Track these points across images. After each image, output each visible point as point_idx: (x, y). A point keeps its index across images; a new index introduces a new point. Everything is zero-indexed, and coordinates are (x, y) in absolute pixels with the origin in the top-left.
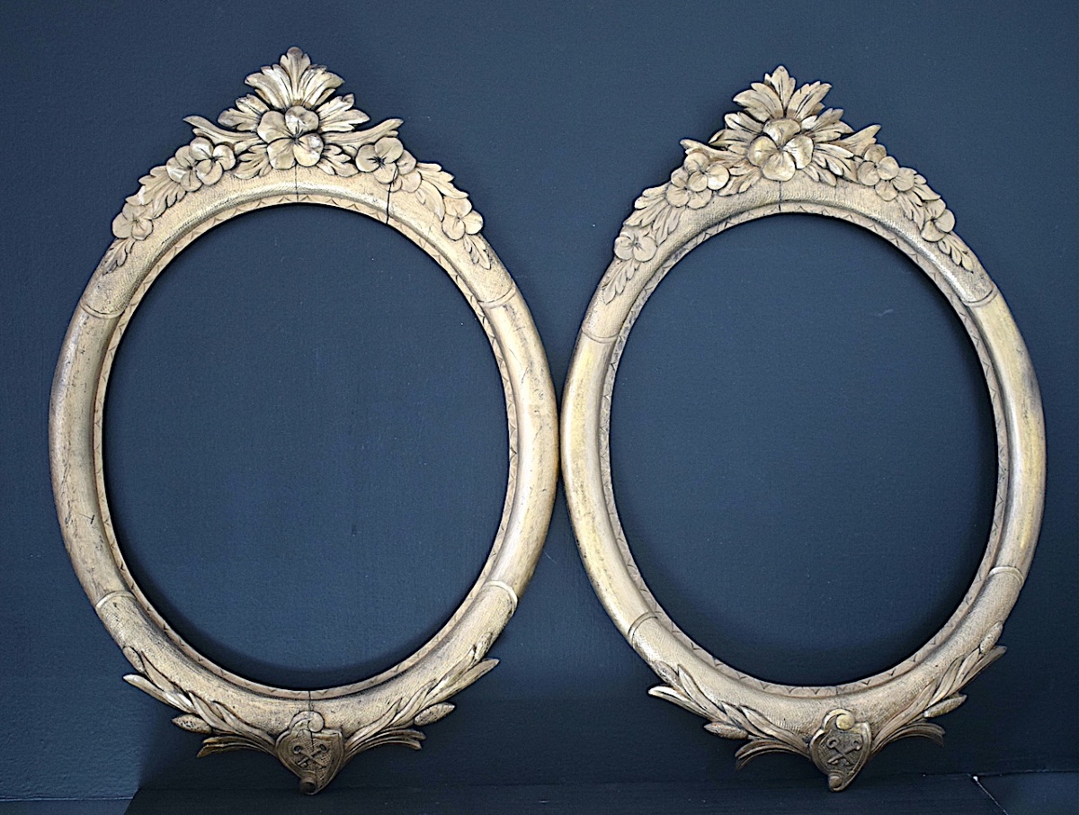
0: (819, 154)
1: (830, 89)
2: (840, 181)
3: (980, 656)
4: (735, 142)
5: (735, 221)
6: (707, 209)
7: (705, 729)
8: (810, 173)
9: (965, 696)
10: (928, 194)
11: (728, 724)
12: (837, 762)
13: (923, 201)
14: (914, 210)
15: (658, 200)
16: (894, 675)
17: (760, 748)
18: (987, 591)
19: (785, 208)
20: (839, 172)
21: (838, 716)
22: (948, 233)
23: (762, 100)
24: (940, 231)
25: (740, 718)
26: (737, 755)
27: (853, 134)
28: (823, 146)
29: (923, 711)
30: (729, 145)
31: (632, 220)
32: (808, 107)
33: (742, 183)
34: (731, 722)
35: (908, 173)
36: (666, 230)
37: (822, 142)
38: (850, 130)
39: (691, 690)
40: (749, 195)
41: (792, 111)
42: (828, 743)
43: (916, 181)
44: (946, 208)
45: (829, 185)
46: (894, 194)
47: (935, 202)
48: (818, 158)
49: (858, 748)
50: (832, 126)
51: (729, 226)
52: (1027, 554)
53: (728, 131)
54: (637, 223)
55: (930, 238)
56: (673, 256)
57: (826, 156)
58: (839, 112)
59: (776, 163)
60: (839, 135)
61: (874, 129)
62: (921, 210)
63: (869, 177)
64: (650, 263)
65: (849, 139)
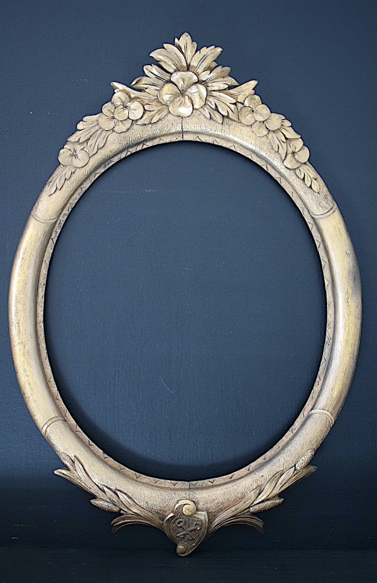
0: (211, 99)
1: (222, 51)
2: (226, 120)
3: (295, 472)
4: (150, 86)
5: (150, 144)
6: (128, 133)
7: (90, 503)
8: (204, 113)
9: (282, 499)
10: (291, 134)
11: (107, 502)
12: (183, 536)
13: (286, 139)
14: (280, 145)
15: (93, 125)
16: (233, 479)
17: (129, 521)
18: (306, 426)
19: (187, 137)
20: (225, 114)
21: (185, 505)
22: (305, 163)
23: (171, 57)
24: (297, 161)
25: (115, 499)
26: (112, 523)
27: (239, 86)
28: (214, 93)
29: (249, 508)
30: (146, 88)
31: (73, 139)
32: (205, 64)
33: (153, 116)
34: (109, 500)
35: (276, 120)
36: (96, 146)
37: (214, 91)
38: (235, 83)
39: (81, 473)
40: (160, 125)
41: (193, 67)
42: (177, 523)
43: (283, 124)
44: (304, 145)
45: (217, 122)
46: (265, 132)
47: (296, 141)
48: (211, 102)
49: (198, 529)
50: (222, 79)
51: (145, 147)
52: (338, 402)
53: (145, 78)
54: (77, 139)
55: (289, 166)
56: (103, 166)
57: (216, 101)
58: (227, 69)
59: (179, 103)
60: (227, 86)
61: (253, 83)
62: (284, 145)
63: (248, 118)
64: (83, 169)
65: (235, 89)
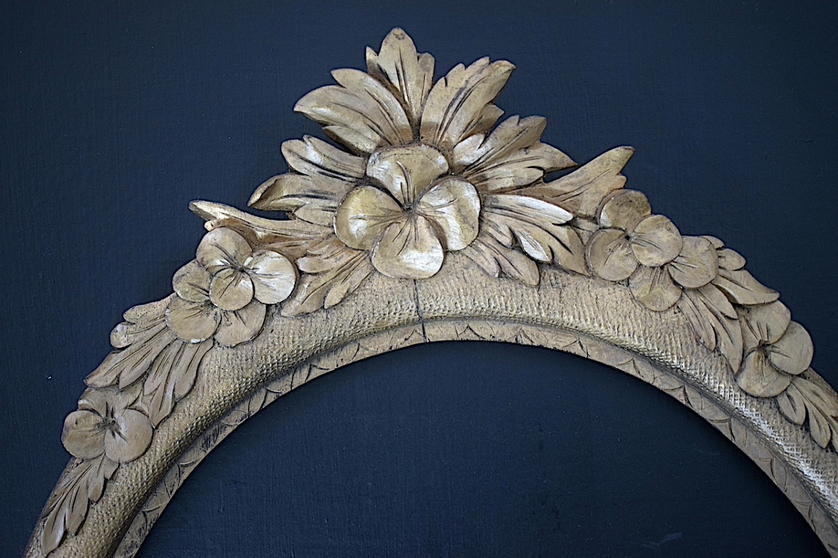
0: (496, 218)
1: (514, 70)
2: (550, 273)
4: (308, 201)
5: (329, 364)
6: (259, 345)
8: (480, 260)
10: (749, 291)
13: (736, 305)
14: (720, 329)
15: (156, 330)
19: (437, 333)
20: (541, 255)
22: (802, 375)
23: (359, 106)
24: (780, 372)
27: (576, 168)
28: (505, 200)
30: (298, 208)
31: (100, 377)
32: (464, 117)
33: (327, 288)
35: (701, 249)
36: (169, 394)
37: (502, 191)
38: (565, 160)
40: (349, 311)
41: (431, 126)
43: (723, 263)
44: (792, 319)
45: (522, 283)
46: (671, 296)
47: (767, 309)
48: (496, 227)
50: (523, 155)
51: (316, 373)
53: (289, 178)
54: (111, 378)
55: (758, 390)
56: (201, 441)
57: (512, 222)
58: (535, 122)
59: (399, 242)
60: (541, 173)
61: (618, 155)
62: (735, 329)
63: (616, 262)
64: (140, 464)
65: (565, 180)
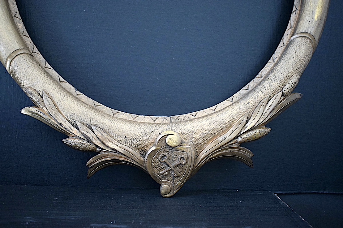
3: (283, 97)
7: (63, 142)
9: (270, 129)
11: (81, 139)
12: (167, 173)
16: (216, 111)
17: (106, 159)
18: (289, 50)
21: (168, 135)
25: (90, 135)
26: (87, 164)
29: (237, 137)
34: (83, 137)
39: (52, 110)
42: (159, 158)
49: (184, 163)
52: (319, 24)
